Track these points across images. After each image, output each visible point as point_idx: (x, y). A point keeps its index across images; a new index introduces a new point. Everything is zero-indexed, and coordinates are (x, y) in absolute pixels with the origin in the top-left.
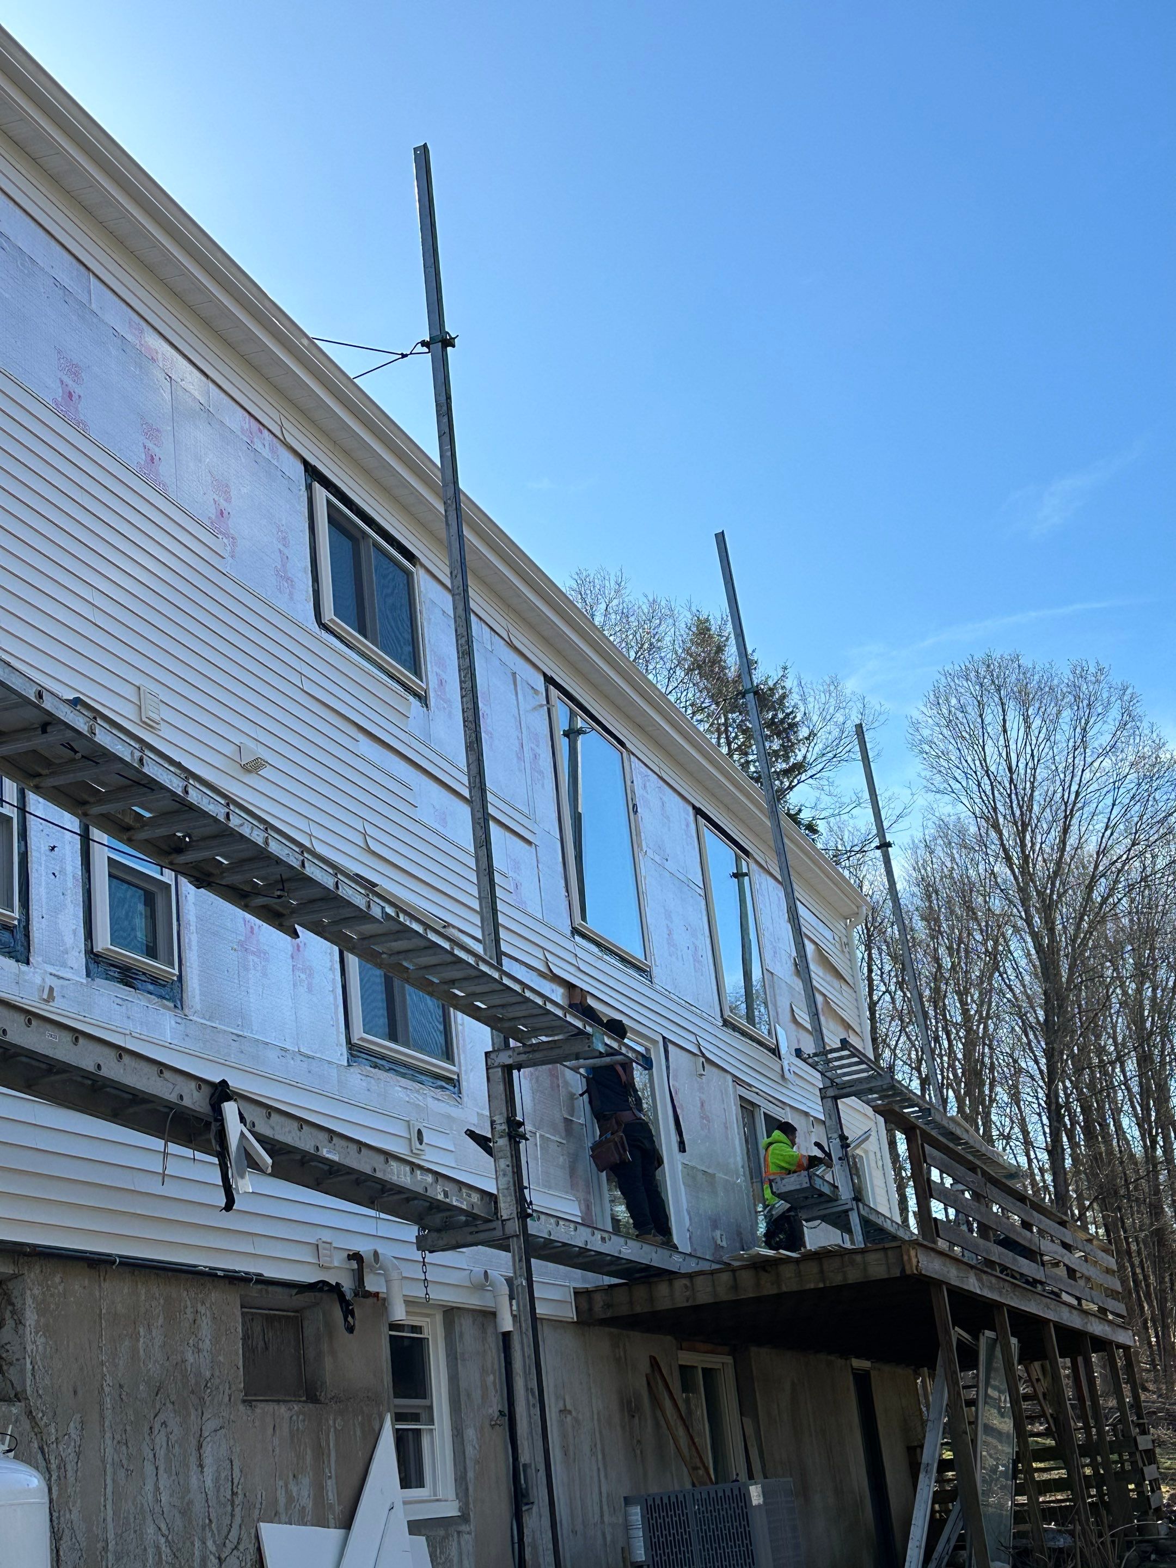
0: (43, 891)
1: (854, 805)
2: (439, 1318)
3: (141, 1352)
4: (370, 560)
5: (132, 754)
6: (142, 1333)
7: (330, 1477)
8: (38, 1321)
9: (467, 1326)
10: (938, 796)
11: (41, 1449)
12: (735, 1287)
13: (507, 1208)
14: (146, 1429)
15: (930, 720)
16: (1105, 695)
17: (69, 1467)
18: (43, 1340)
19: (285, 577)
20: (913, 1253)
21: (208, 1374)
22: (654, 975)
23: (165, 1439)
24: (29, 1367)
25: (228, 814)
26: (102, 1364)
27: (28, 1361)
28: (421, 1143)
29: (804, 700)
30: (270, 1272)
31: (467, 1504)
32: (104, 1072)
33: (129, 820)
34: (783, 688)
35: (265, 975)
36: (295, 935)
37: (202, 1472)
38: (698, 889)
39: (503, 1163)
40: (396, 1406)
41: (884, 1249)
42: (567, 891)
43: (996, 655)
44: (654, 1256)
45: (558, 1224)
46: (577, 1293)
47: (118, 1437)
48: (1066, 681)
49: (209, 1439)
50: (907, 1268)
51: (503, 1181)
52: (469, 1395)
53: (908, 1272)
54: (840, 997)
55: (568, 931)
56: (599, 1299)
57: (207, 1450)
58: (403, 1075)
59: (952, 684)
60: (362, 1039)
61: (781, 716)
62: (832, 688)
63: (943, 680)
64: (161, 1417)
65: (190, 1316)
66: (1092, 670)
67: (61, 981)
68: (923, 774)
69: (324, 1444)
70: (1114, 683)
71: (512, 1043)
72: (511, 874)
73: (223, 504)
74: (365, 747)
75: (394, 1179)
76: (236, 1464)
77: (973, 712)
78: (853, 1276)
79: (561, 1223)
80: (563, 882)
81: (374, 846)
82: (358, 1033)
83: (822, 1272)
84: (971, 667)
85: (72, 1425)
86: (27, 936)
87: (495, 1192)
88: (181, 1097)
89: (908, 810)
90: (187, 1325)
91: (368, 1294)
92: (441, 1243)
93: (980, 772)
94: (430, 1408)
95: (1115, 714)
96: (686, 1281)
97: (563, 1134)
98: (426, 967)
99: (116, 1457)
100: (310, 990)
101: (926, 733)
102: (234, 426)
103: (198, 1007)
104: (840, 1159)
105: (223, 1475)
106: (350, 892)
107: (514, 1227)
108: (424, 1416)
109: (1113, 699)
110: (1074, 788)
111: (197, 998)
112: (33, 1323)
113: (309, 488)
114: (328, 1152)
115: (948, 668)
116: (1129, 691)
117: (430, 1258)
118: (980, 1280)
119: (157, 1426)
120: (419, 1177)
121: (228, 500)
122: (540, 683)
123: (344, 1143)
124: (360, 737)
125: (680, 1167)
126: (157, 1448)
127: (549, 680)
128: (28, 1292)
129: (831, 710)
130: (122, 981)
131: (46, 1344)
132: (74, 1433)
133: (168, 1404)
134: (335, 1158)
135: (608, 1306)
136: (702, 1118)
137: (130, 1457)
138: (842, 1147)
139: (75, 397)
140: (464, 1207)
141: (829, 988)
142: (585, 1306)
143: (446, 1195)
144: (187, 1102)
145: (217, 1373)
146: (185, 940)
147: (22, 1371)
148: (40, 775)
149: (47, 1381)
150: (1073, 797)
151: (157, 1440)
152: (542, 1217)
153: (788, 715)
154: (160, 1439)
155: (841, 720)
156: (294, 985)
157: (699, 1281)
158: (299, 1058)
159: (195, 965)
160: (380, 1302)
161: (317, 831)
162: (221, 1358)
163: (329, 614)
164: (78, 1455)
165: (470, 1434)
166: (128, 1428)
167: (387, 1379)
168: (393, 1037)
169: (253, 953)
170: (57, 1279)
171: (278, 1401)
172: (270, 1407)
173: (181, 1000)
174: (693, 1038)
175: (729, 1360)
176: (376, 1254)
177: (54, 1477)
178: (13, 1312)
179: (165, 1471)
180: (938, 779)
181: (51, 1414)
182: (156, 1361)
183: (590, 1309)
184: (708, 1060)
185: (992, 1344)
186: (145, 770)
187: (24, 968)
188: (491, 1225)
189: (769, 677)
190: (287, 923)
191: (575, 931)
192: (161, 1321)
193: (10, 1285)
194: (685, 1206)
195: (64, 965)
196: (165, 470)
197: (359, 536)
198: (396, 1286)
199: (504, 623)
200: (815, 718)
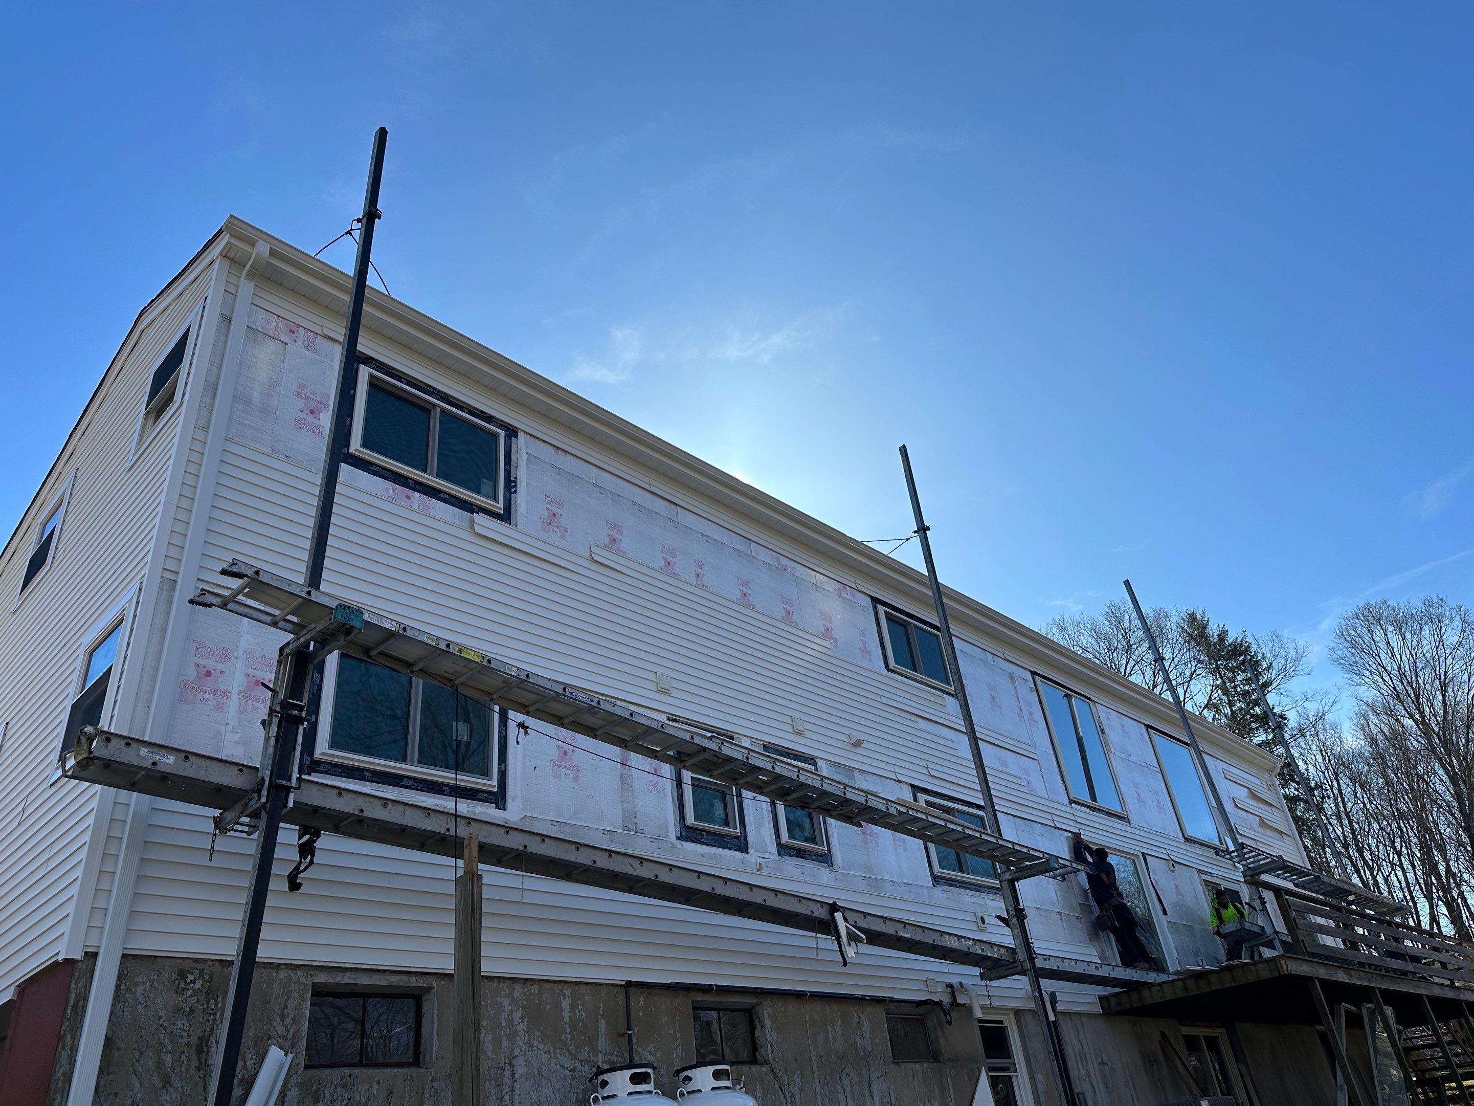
0: (752, 818)
1: (1304, 700)
2: (1012, 1016)
3: (831, 1039)
4: (913, 634)
5: (742, 756)
6: (830, 1029)
7: (951, 1101)
8: (772, 1026)
9: (1029, 1019)
10: (1358, 687)
11: (780, 1088)
12: (1186, 989)
13: (1022, 955)
14: (838, 1078)
15: (1340, 645)
16: (1448, 613)
17: (797, 1097)
18: (775, 1034)
19: (865, 652)
20: (1283, 962)
21: (870, 1049)
22: (1130, 819)
23: (849, 1083)
24: (769, 1048)
25: (798, 776)
26: (809, 1045)
27: (769, 1045)
28: (984, 924)
29: (1259, 646)
30: (897, 996)
32: (768, 903)
33: (760, 784)
34: (1246, 642)
35: (877, 845)
36: (861, 826)
37: (873, 1099)
38: (1156, 769)
39: (1017, 931)
40: (988, 1063)
41: (1266, 961)
42: (1063, 781)
43: (1373, 602)
44: (1135, 975)
45: (1063, 961)
46: (1101, 998)
47: (822, 1082)
48: (1420, 609)
49: (874, 1082)
51: (1018, 941)
52: (1035, 1057)
54: (1272, 816)
55: (1066, 802)
56: (1113, 1001)
57: (875, 1087)
58: (969, 889)
59: (1349, 623)
60: (939, 872)
61: (1249, 657)
62: (1274, 637)
63: (1343, 622)
64: (846, 1071)
65: (856, 1020)
66: (1435, 601)
67: (765, 860)
68: (1345, 676)
69: (945, 1084)
70: (1451, 606)
71: (1012, 868)
72: (1024, 776)
73: (828, 625)
74: (922, 724)
75: (948, 944)
76: (893, 1095)
77: (1366, 636)
78: (1251, 978)
79: (1065, 960)
80: (1059, 777)
81: (933, 773)
82: (937, 869)
83: (1233, 977)
84: (1358, 612)
85: (796, 1076)
86: (746, 840)
87: (1014, 947)
88: (812, 912)
89: (1339, 698)
90: (855, 1024)
91: (959, 1005)
92: (992, 976)
94: (1014, 1064)
95: (1457, 623)
96: (1157, 988)
97: (1079, 911)
98: (940, 834)
99: (822, 1092)
100: (905, 850)
101: (1340, 653)
102: (830, 589)
103: (841, 865)
104: (1260, 910)
105: (885, 1101)
106: (875, 803)
107: (1027, 965)
108: (1012, 1068)
109: (1454, 615)
110: (1443, 670)
111: (840, 861)
112: (769, 1026)
113: (875, 608)
114: (904, 933)
115: (1344, 614)
116: (1463, 609)
117: (989, 983)
119: (844, 1076)
120: (964, 942)
121: (831, 622)
122: (1028, 676)
123: (913, 928)
124: (918, 719)
125: (1165, 924)
126: (845, 1087)
127: (1034, 673)
128: (765, 1012)
129: (1277, 650)
130: (797, 856)
131: (778, 1036)
132: (798, 1080)
133: (849, 1065)
134: (909, 936)
135: (1119, 1004)
136: (1178, 894)
137: (830, 1092)
138: (1261, 903)
139: (747, 595)
140: (996, 956)
141: (1260, 810)
142: (1106, 1005)
143: (983, 950)
144: (816, 914)
145: (875, 1049)
146: (830, 833)
147: (767, 1050)
148: (711, 770)
149: (780, 1054)
150: (1442, 674)
151: (845, 1083)
152: (1052, 959)
153: (1253, 656)
154: (846, 1082)
156: (896, 849)
157: (1165, 987)
158: (902, 885)
159: (837, 845)
160: (969, 1009)
161: (898, 770)
162: (877, 1041)
163: (892, 664)
164: (801, 1091)
165: (1039, 1077)
166: (828, 1077)
167: (981, 1049)
168: (962, 871)
169: (870, 835)
170: (780, 1005)
171: (915, 1062)
172: (910, 1065)
173: (832, 862)
174: (1164, 851)
175: (1223, 1031)
176: (961, 983)
177: (789, 1102)
178: (760, 1021)
179: (851, 1098)
180: (1355, 677)
181: (784, 1071)
182: (839, 1043)
183: (1109, 1007)
184: (1175, 861)
185: (1372, 1013)
186: (750, 762)
187: (745, 855)
188: (1015, 965)
189: (1237, 638)
190: (856, 820)
191: (1072, 802)
192: (840, 1023)
193: (757, 1008)
194: (1173, 945)
195: (766, 852)
196: (795, 617)
197: (906, 624)
198: (975, 1000)
199: (1000, 649)
200: (1268, 655)
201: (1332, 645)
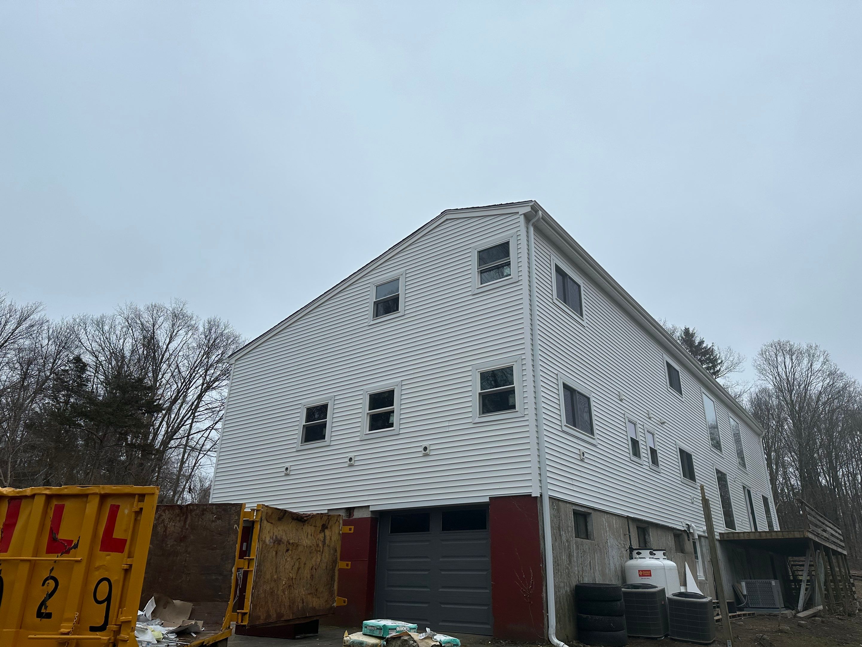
1: (736, 385)
4: (672, 371)
6: (662, 538)
9: (703, 539)
10: (762, 381)
12: (760, 536)
15: (760, 359)
16: (818, 353)
18: (652, 538)
20: (806, 533)
21: (671, 547)
26: (659, 543)
27: (651, 542)
28: (693, 500)
29: (719, 353)
30: (677, 527)
31: (707, 577)
34: (713, 348)
41: (799, 531)
43: (782, 340)
48: (805, 349)
50: (805, 535)
52: (705, 555)
53: (806, 536)
56: (725, 536)
59: (767, 349)
60: (683, 479)
61: (712, 357)
62: (728, 350)
63: (764, 347)
66: (814, 346)
68: (758, 375)
70: (821, 350)
77: (774, 356)
81: (680, 436)
82: (682, 477)
83: (783, 535)
84: (773, 343)
90: (667, 537)
91: (690, 533)
93: (776, 374)
95: (822, 359)
101: (758, 363)
109: (821, 355)
112: (651, 535)
115: (766, 343)
116: (826, 352)
118: (818, 538)
128: (650, 530)
135: (728, 537)
142: (722, 536)
147: (651, 544)
153: (714, 357)
155: (732, 359)
160: (693, 535)
161: (672, 435)
162: (672, 544)
163: (668, 386)
165: (706, 563)
167: (693, 550)
170: (653, 527)
171: (679, 553)
176: (690, 524)
178: (648, 533)
180: (762, 376)
182: (665, 543)
183: (723, 538)
185: (819, 553)
189: (708, 345)
192: (664, 536)
193: (647, 528)
200: (723, 358)
201: (755, 358)
